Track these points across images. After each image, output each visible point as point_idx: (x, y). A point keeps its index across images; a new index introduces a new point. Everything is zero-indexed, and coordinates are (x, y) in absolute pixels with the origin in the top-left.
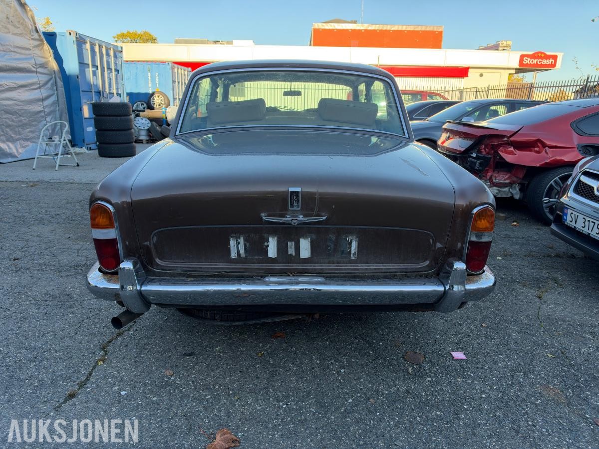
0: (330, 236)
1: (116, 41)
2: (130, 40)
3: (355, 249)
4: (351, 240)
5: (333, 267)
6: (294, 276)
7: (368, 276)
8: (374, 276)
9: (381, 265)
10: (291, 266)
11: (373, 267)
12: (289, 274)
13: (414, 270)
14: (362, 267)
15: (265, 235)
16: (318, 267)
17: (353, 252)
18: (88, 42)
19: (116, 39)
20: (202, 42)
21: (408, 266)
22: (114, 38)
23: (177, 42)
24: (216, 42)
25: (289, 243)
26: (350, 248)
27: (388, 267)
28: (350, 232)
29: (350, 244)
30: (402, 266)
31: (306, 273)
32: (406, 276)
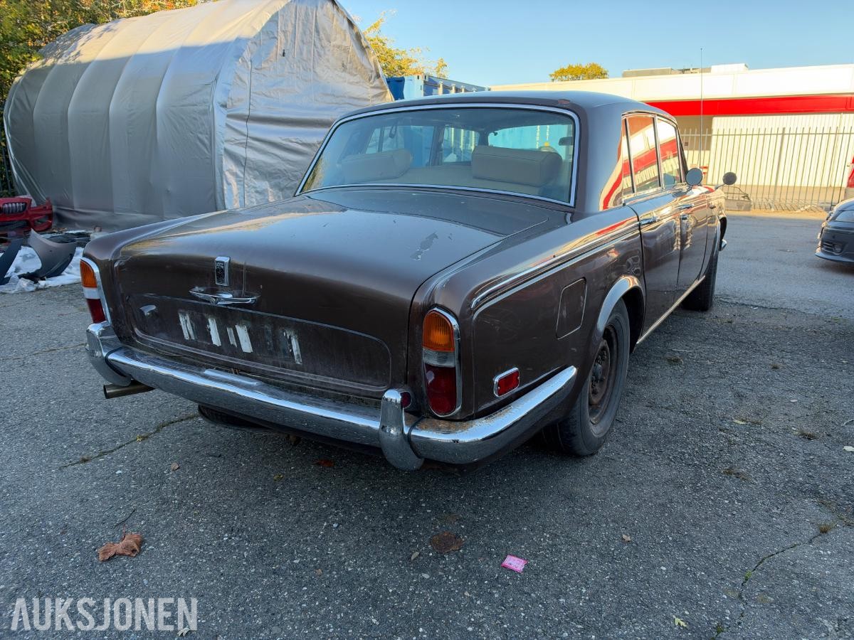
0: (266, 326)
1: (553, 80)
2: (570, 77)
3: (297, 350)
4: (290, 337)
5: (276, 370)
6: (236, 373)
7: (316, 391)
8: (323, 392)
9: (332, 379)
10: (235, 361)
11: (320, 379)
12: (232, 369)
13: (370, 395)
14: (308, 376)
15: (205, 315)
16: (261, 367)
17: (295, 354)
18: (441, 86)
19: (553, 77)
20: (663, 72)
21: (363, 387)
22: (551, 76)
23: (625, 75)
24: (683, 71)
25: (228, 330)
26: (291, 347)
27: (336, 383)
28: (286, 325)
29: (290, 341)
30: (356, 386)
31: (250, 373)
32: (363, 402)
